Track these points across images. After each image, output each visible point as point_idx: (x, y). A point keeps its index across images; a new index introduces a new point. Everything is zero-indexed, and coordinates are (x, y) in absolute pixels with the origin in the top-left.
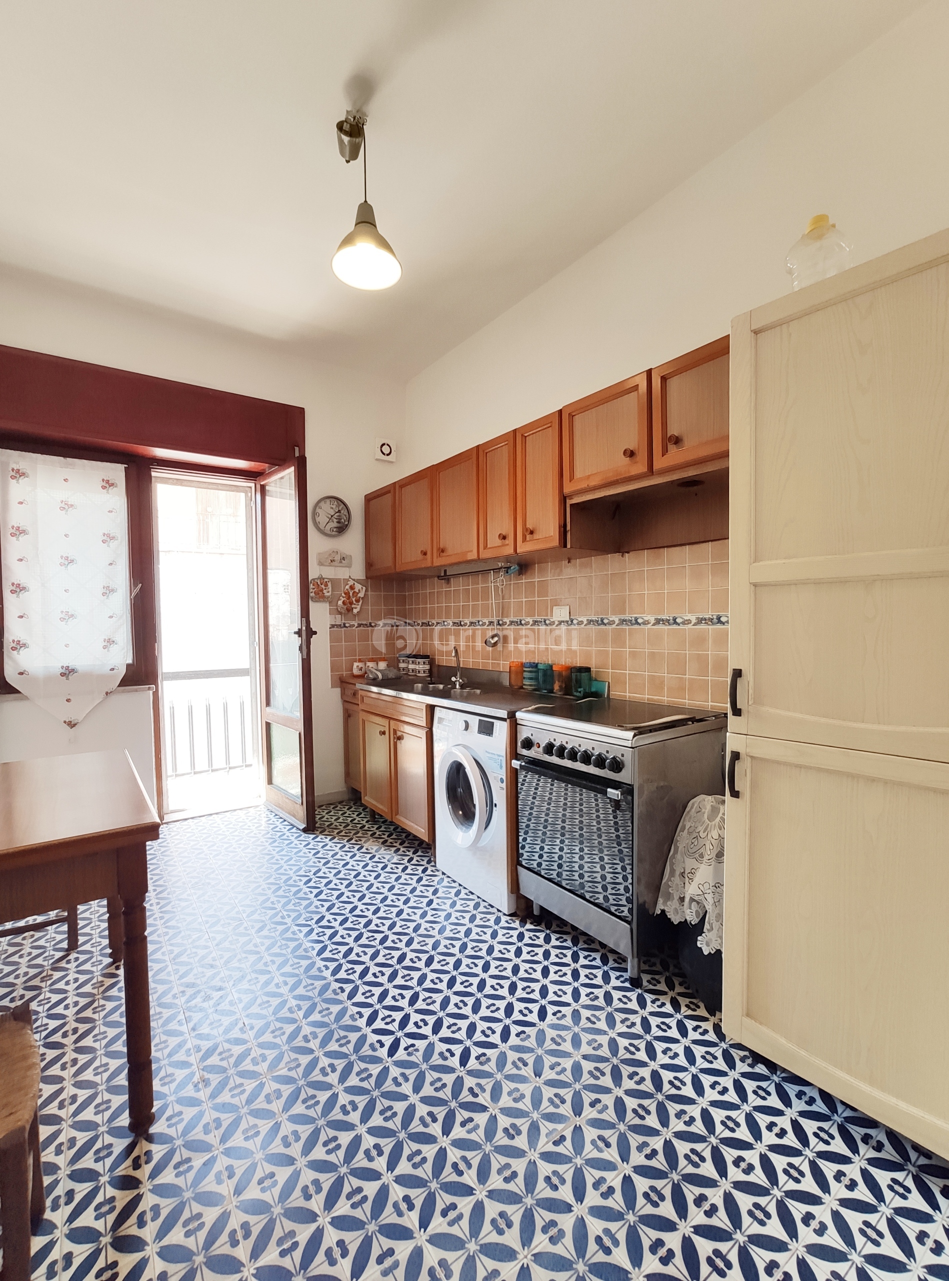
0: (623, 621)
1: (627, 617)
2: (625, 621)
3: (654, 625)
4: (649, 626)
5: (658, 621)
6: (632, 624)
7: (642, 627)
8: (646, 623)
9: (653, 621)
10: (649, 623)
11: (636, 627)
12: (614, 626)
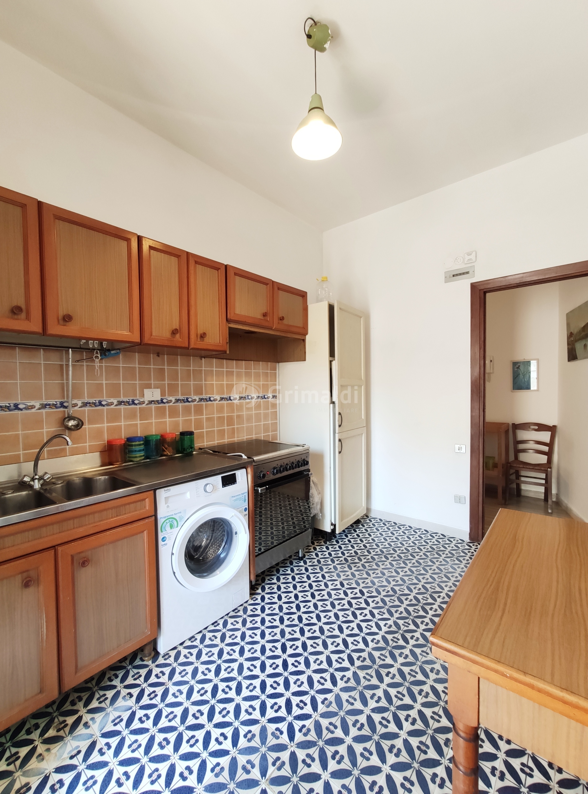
0: (201, 400)
1: (204, 396)
2: (203, 399)
3: (219, 401)
4: (217, 402)
5: (222, 399)
6: (207, 401)
7: (213, 402)
8: (215, 400)
9: (219, 399)
10: (217, 400)
11: (210, 402)
12: (195, 403)
